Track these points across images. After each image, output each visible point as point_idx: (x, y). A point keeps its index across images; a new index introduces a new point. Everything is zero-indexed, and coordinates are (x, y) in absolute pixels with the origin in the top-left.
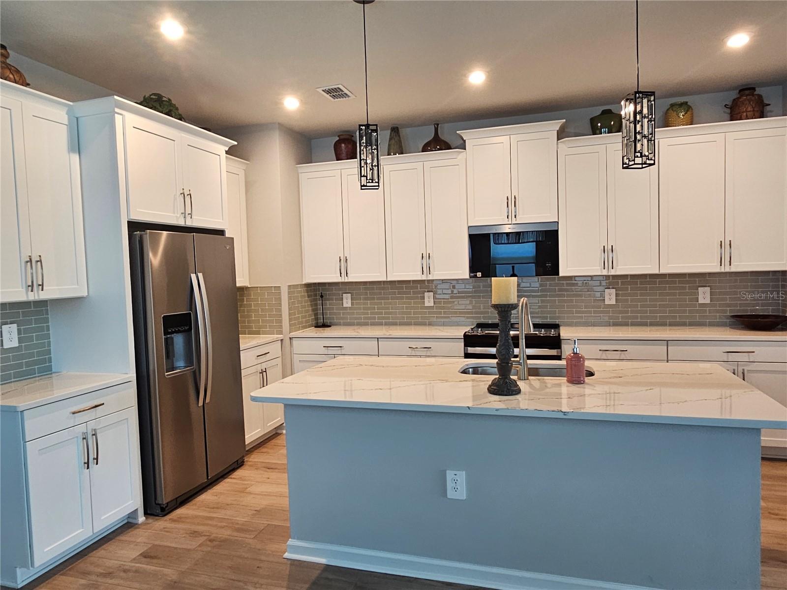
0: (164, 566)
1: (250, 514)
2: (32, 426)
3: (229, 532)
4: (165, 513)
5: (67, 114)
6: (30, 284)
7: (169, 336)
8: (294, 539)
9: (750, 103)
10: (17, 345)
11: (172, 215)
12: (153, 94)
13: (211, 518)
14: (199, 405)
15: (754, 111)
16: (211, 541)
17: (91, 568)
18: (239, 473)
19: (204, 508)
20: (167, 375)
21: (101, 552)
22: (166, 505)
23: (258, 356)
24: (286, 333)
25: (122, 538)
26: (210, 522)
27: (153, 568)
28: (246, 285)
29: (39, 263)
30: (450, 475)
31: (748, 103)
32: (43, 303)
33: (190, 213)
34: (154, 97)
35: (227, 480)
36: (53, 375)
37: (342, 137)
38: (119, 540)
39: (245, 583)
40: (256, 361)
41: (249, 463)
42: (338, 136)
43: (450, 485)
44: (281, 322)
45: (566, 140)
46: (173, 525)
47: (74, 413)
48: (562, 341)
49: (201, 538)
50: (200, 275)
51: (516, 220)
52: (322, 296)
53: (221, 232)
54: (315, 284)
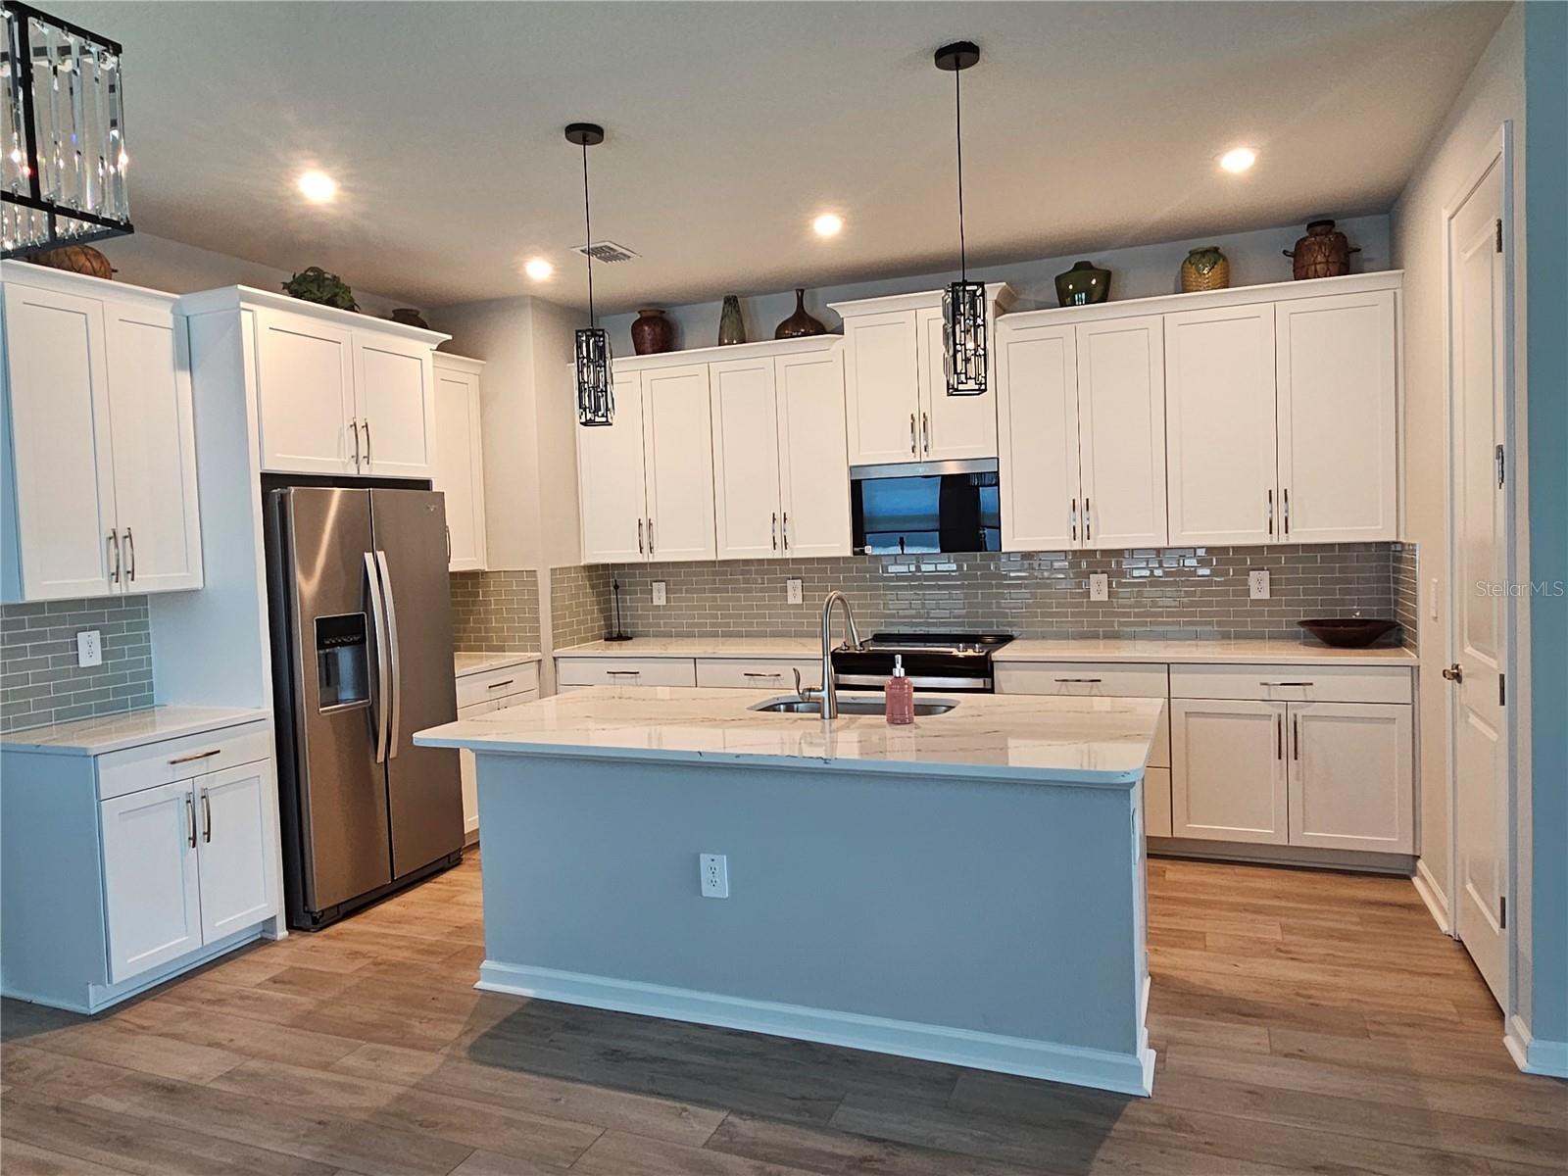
0: (299, 993)
1: (446, 931)
2: (112, 777)
3: (406, 954)
4: (319, 926)
5: (172, 312)
6: (114, 571)
7: (328, 650)
8: (491, 959)
9: (1320, 247)
10: (99, 662)
11: (336, 460)
12: (311, 269)
13: (385, 936)
14: (378, 761)
15: (1327, 262)
16: (376, 964)
17: (197, 993)
18: (451, 875)
19: (379, 922)
20: (322, 712)
21: (215, 974)
22: (320, 914)
23: (490, 687)
24: (547, 650)
25: (250, 957)
26: (384, 941)
27: (283, 995)
28: (482, 568)
29: (128, 539)
30: (705, 859)
31: (1317, 248)
32: (141, 599)
33: (366, 455)
34: (312, 274)
35: (428, 885)
36: (156, 708)
37: (644, 314)
38: (244, 961)
39: (409, 1017)
40: (488, 694)
41: (471, 862)
42: (639, 312)
43: (705, 875)
44: (537, 629)
45: (1007, 318)
46: (327, 943)
47: (174, 763)
48: (995, 664)
49: (363, 960)
50: (381, 555)
51: (928, 456)
52: (616, 587)
53: (425, 485)
54: (606, 566)
